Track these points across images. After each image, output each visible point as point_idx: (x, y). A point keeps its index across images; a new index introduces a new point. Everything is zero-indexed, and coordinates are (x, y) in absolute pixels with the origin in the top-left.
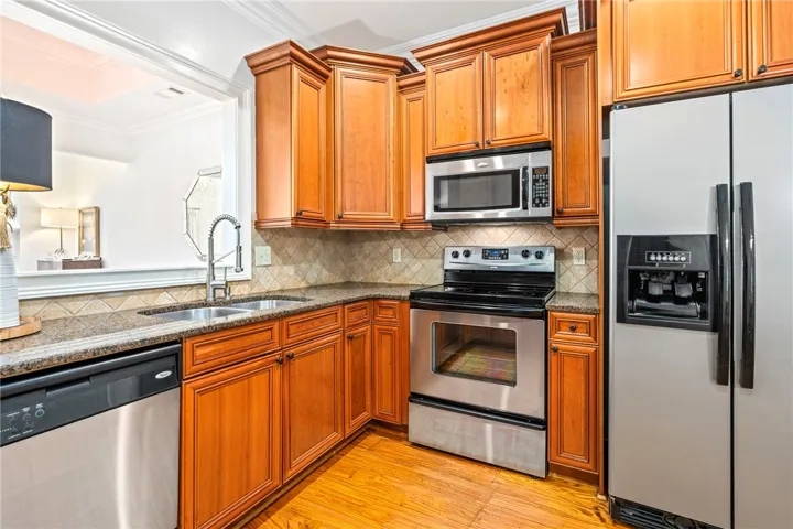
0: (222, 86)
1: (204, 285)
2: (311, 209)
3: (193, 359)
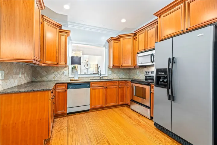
0: (103, 46)
1: (99, 77)
2: (116, 64)
3: (92, 85)
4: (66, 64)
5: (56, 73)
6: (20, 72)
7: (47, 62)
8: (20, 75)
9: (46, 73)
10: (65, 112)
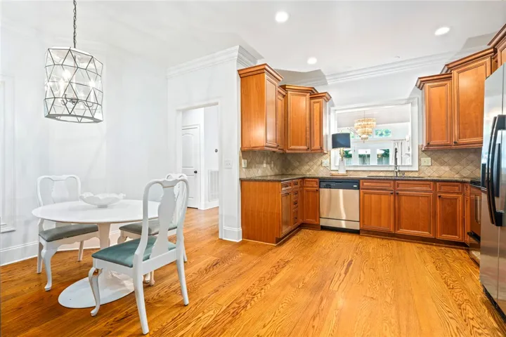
0: (404, 102)
3: (363, 185)
4: (321, 148)
5: (312, 163)
6: (265, 162)
7: (293, 147)
8: (265, 165)
9: (298, 163)
10: (316, 223)
